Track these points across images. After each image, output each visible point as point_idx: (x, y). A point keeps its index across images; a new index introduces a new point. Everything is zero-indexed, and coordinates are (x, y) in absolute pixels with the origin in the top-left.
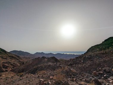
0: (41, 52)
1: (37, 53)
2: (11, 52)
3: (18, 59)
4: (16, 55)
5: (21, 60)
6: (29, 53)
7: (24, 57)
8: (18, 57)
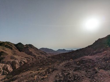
0: (62, 49)
1: (59, 50)
2: (40, 49)
3: (45, 55)
4: (44, 52)
5: (47, 56)
6: (53, 50)
7: (50, 53)
8: (45, 53)
